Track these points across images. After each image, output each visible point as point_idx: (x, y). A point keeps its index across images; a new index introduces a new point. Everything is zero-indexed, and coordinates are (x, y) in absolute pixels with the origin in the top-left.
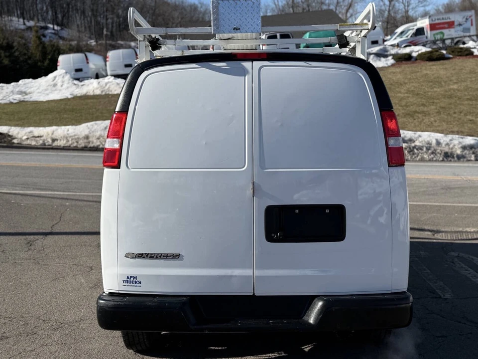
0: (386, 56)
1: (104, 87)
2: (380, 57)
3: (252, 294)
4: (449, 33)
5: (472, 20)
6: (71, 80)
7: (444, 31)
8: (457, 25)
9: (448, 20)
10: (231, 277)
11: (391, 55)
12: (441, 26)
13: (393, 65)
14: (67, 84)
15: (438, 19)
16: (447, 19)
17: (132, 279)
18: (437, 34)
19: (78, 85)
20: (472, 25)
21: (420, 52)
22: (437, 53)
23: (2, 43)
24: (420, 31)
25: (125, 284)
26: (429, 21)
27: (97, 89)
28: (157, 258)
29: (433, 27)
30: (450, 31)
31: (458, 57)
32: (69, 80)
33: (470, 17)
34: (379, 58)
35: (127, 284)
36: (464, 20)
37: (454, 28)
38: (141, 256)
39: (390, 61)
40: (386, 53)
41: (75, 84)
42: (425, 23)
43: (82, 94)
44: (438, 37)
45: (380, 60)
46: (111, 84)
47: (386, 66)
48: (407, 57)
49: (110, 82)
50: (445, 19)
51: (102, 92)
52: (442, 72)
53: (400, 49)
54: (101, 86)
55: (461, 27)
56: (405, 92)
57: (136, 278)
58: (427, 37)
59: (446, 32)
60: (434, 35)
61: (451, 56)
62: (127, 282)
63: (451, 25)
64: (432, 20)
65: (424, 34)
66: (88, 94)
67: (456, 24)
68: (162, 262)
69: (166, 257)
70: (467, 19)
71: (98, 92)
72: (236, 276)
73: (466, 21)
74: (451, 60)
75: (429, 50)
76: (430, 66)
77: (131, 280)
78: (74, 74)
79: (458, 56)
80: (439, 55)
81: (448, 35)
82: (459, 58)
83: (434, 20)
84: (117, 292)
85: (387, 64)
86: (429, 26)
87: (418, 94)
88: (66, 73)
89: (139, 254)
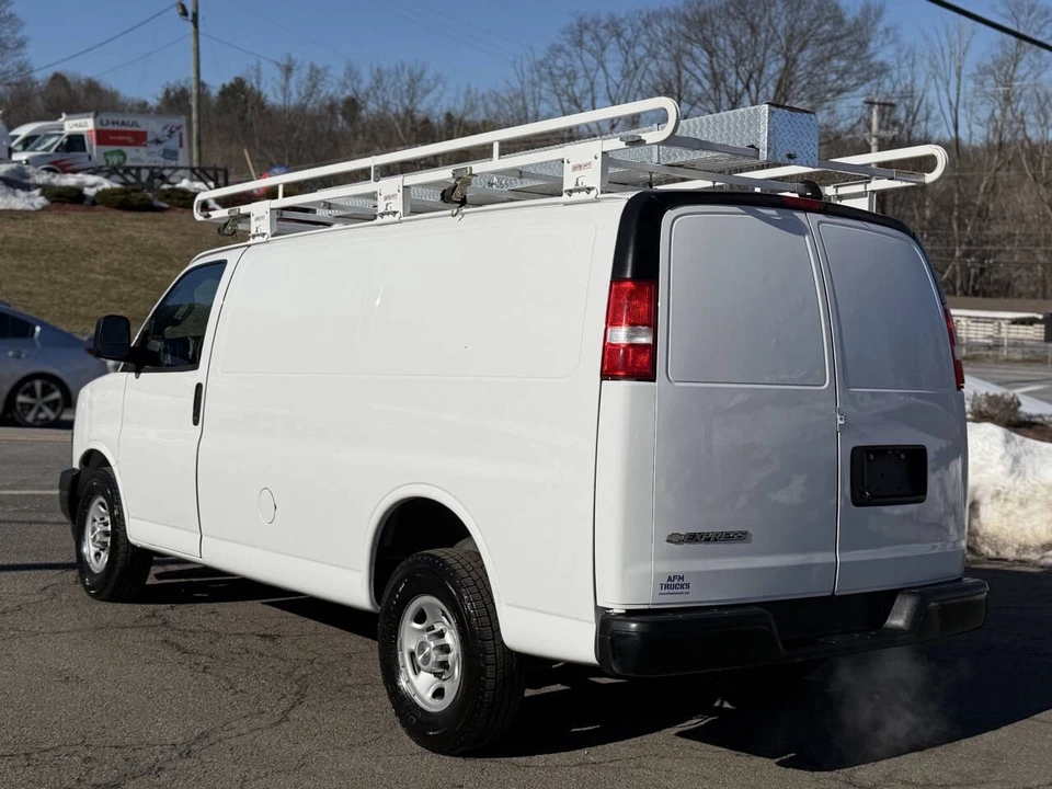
0: (27, 188)
2: (15, 188)
3: (830, 594)
4: (136, 156)
5: (181, 135)
7: (125, 149)
8: (152, 142)
9: (135, 129)
10: (812, 565)
11: (37, 186)
12: (120, 138)
13: (44, 209)
15: (113, 123)
16: (132, 126)
17: (676, 582)
18: (112, 153)
20: (181, 145)
21: (100, 188)
22: (140, 196)
24: (75, 142)
25: (663, 591)
26: (95, 123)
28: (716, 540)
29: (103, 137)
30: (137, 151)
31: (179, 209)
33: (178, 128)
34: (12, 189)
35: (667, 591)
36: (166, 132)
37: (145, 146)
38: (692, 538)
39: (38, 200)
40: (26, 181)
42: (86, 125)
44: (115, 160)
45: (15, 195)
47: (32, 208)
48: (74, 194)
50: (128, 125)
52: (163, 238)
53: (54, 177)
55: (160, 148)
56: (104, 270)
57: (682, 578)
58: (90, 158)
59: (130, 151)
60: (105, 154)
61: (165, 205)
62: (667, 586)
63: (139, 138)
64: (102, 124)
65: (84, 149)
67: (150, 138)
68: (721, 547)
69: (727, 537)
70: (171, 132)
72: (816, 565)
73: (169, 136)
74: (167, 214)
75: (118, 186)
76: (131, 220)
77: (674, 583)
79: (180, 206)
80: (142, 200)
81: (132, 160)
82: (182, 212)
83: (105, 122)
84: (646, 607)
85: (32, 205)
86: (94, 134)
87: (134, 279)
89: (690, 534)
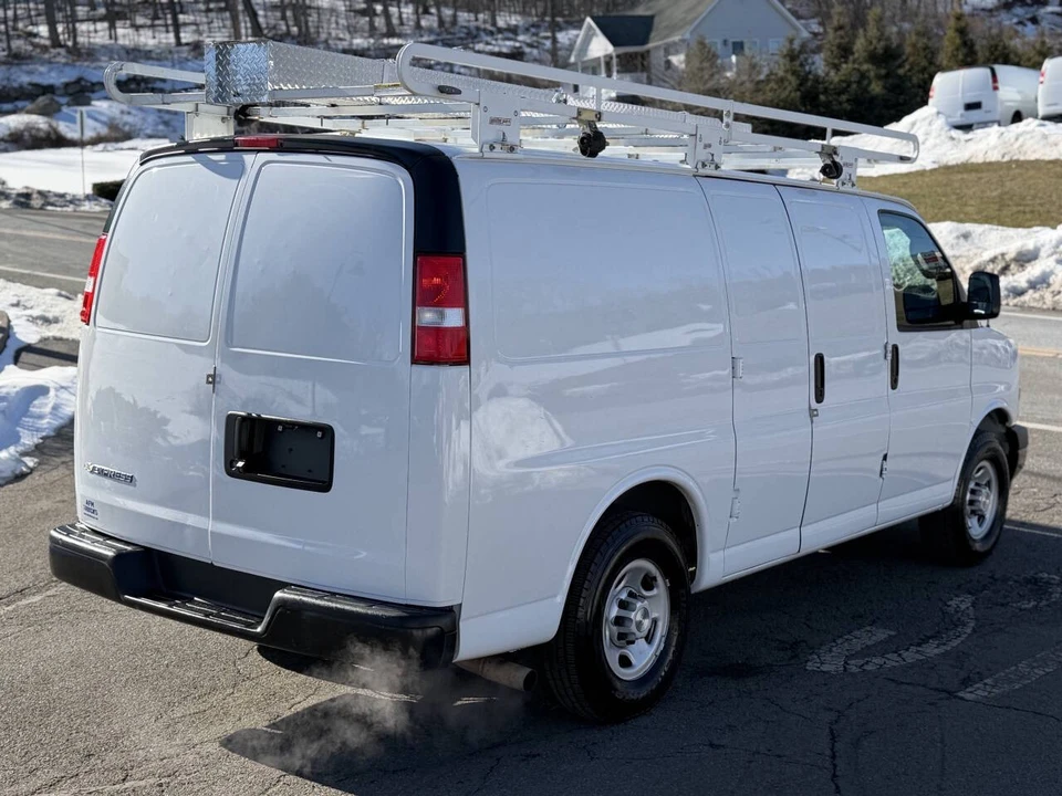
1: (1012, 145)
6: (947, 128)
14: (936, 138)
19: (959, 140)
23: (875, 48)
27: (995, 147)
32: (942, 129)
41: (952, 139)
43: (959, 162)
46: (1028, 136)
49: (1028, 133)
51: (1003, 157)
54: (1005, 143)
66: (974, 160)
71: (994, 157)
78: (962, 116)
88: (938, 113)
